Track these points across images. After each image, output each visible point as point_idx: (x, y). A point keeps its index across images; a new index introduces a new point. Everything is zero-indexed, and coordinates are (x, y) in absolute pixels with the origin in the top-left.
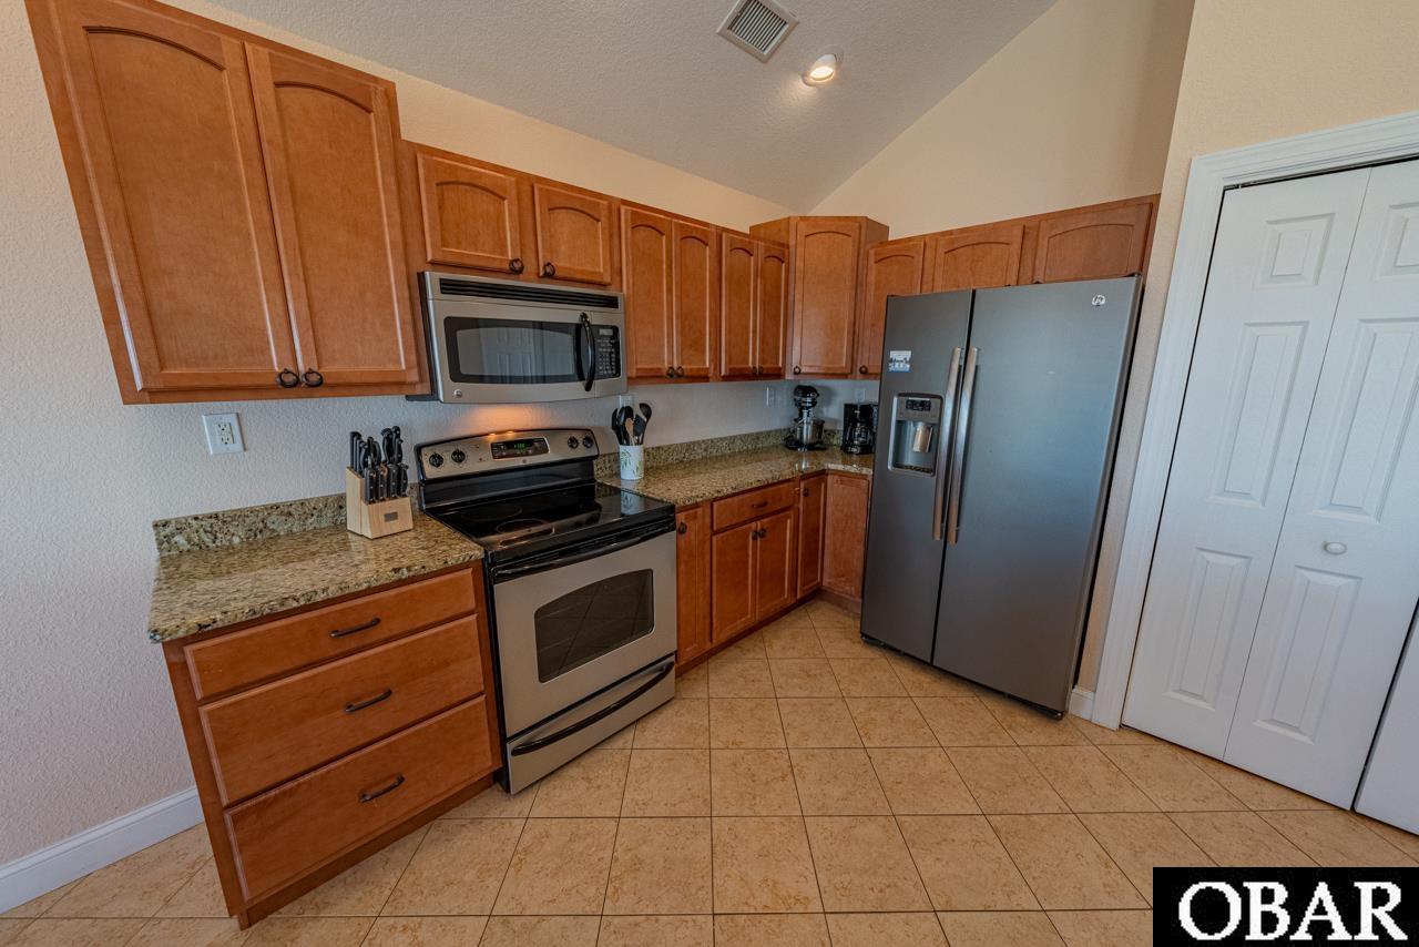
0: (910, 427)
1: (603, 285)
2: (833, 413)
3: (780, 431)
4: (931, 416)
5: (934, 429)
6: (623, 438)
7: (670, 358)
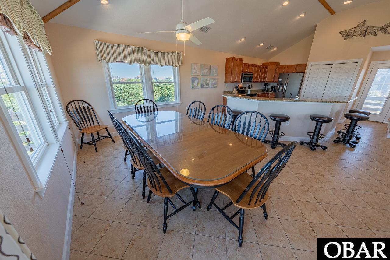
0: (281, 87)
1: (251, 73)
2: (270, 87)
3: (262, 89)
4: (283, 86)
5: (283, 87)
6: (249, 88)
7: (255, 80)
